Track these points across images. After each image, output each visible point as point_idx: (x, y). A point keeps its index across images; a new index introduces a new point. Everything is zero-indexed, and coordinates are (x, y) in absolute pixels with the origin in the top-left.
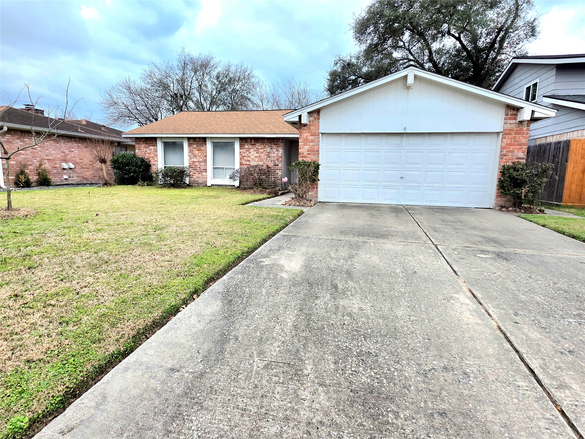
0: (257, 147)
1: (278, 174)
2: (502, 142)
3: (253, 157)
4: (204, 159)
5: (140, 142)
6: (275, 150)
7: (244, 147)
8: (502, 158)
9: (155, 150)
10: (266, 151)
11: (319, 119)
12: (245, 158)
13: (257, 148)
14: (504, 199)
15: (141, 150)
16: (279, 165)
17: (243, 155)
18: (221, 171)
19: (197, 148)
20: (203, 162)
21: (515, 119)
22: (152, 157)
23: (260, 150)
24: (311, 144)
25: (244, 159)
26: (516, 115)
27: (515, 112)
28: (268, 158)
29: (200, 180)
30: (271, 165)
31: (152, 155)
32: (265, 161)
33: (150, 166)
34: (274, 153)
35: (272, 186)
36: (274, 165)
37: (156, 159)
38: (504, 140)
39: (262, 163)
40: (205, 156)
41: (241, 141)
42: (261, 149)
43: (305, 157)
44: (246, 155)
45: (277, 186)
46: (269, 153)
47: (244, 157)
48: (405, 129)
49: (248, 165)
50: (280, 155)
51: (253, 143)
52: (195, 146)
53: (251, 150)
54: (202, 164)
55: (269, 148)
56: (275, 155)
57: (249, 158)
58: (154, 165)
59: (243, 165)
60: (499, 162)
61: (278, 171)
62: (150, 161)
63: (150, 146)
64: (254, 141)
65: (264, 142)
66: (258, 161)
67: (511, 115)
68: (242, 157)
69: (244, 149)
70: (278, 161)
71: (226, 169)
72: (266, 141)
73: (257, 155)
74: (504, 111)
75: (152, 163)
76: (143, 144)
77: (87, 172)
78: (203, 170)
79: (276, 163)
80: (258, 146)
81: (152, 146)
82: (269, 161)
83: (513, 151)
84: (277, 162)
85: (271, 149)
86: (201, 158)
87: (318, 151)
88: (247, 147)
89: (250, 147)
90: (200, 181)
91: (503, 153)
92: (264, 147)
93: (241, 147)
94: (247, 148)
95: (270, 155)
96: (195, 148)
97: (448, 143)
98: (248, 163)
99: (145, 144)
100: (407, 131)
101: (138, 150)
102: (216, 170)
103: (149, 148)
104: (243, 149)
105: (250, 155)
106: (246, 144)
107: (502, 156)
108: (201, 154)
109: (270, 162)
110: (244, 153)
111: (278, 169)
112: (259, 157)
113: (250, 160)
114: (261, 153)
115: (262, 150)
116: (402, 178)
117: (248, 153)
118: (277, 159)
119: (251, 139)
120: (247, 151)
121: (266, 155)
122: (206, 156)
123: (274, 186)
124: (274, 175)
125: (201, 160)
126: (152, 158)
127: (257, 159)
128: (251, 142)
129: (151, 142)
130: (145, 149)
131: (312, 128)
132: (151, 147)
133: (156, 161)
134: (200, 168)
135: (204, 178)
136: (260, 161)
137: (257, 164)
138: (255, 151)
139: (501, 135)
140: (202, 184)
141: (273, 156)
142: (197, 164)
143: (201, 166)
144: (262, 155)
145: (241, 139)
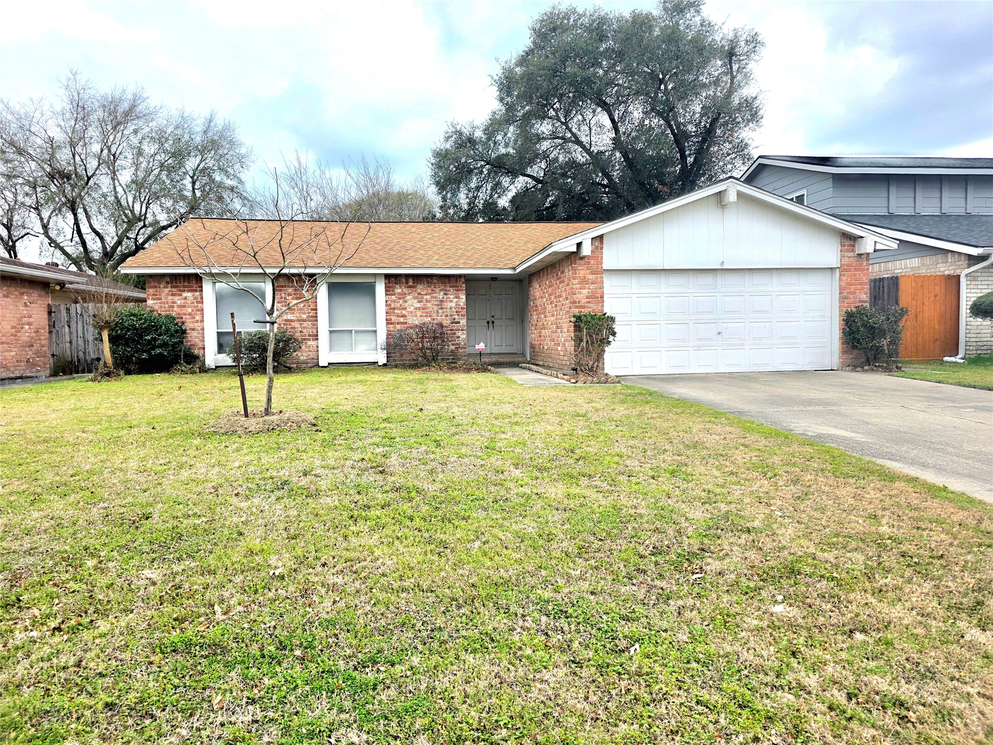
0: (419, 291)
1: (459, 337)
2: (840, 280)
3: (412, 309)
4: (311, 314)
5: (160, 283)
6: (452, 297)
7: (393, 291)
8: (843, 302)
9: (195, 298)
10: (435, 297)
11: (602, 248)
12: (396, 311)
13: (419, 294)
14: (850, 356)
15: (160, 299)
16: (461, 322)
17: (393, 306)
18: (346, 336)
19: (295, 294)
20: (309, 321)
21: (853, 251)
22: (190, 314)
23: (425, 297)
24: (591, 287)
25: (393, 312)
26: (854, 246)
27: (852, 243)
28: (440, 311)
29: (302, 355)
30: (446, 322)
31: (190, 310)
32: (434, 316)
33: (184, 332)
34: (451, 301)
35: (448, 359)
36: (452, 323)
37: (198, 318)
38: (844, 278)
39: (429, 319)
40: (312, 310)
41: (387, 281)
42: (426, 295)
43: (583, 307)
44: (398, 305)
45: (459, 359)
46: (441, 301)
47: (394, 309)
48: (723, 263)
49: (402, 323)
50: (462, 304)
51: (411, 284)
52: (290, 290)
53: (408, 297)
54: (305, 324)
55: (442, 293)
56: (453, 305)
57: (404, 312)
58: (193, 329)
59: (391, 324)
60: (840, 307)
61: (459, 333)
62: (183, 323)
63: (184, 291)
64: (413, 280)
65: (431, 283)
66: (421, 316)
67: (848, 246)
68: (390, 309)
69: (394, 295)
70: (458, 315)
71: (356, 332)
72: (435, 281)
73: (419, 305)
74: (839, 241)
75: (189, 325)
76: (165, 287)
77: (7, 351)
78: (309, 335)
79: (455, 319)
80: (420, 288)
81: (189, 291)
82: (441, 316)
83: (854, 293)
84: (456, 317)
85: (445, 294)
86: (304, 314)
87: (602, 297)
88: (399, 291)
89: (406, 290)
90: (302, 358)
91: (843, 295)
92: (432, 290)
93: (388, 291)
94: (399, 294)
95: (445, 305)
96: (289, 295)
97: (774, 284)
98: (402, 320)
99: (172, 287)
100: (725, 267)
101: (153, 299)
102: (335, 335)
103: (181, 295)
104: (392, 295)
105: (406, 305)
106: (398, 286)
107: (843, 298)
108: (304, 306)
109: (444, 317)
110: (395, 301)
111: (459, 330)
112: (424, 309)
113: (406, 314)
114: (427, 301)
115: (428, 297)
116: (719, 333)
117: (401, 301)
118: (457, 312)
119: (407, 276)
120: (400, 298)
121: (437, 305)
122: (316, 309)
123: (453, 359)
124: (452, 341)
125: (304, 316)
126: (188, 317)
127: (419, 313)
128: (407, 283)
129: (186, 284)
130: (170, 297)
131: (592, 262)
132: (185, 294)
133: (197, 322)
134: (301, 332)
135: (310, 351)
136: (426, 316)
137: (421, 322)
138: (414, 298)
139: (837, 272)
140: (307, 363)
141: (449, 307)
142: (296, 325)
143: (305, 328)
144: (429, 305)
145: (388, 277)
